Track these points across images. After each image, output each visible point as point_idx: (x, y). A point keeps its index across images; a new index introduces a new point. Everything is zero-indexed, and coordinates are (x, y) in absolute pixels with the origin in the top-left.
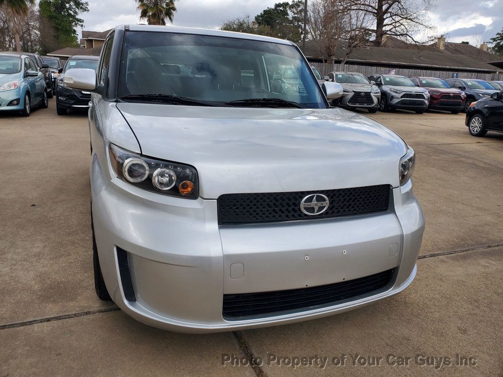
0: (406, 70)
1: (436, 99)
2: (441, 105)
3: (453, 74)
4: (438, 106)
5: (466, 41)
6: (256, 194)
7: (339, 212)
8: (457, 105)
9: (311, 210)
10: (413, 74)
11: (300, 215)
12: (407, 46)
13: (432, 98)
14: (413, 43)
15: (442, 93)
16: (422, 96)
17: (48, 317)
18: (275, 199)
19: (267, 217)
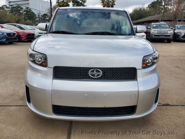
7: (107, 77)
9: (94, 75)
11: (89, 77)
18: (77, 70)
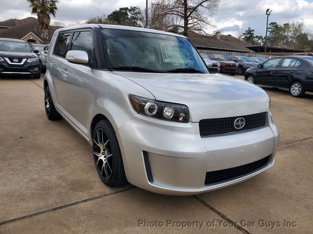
0: (205, 51)
1: (224, 67)
2: (226, 70)
3: (229, 53)
4: (224, 71)
5: (229, 34)
6: (215, 119)
8: (234, 71)
9: (238, 126)
10: (208, 53)
11: (233, 129)
12: (202, 36)
13: (221, 67)
14: (205, 35)
15: (226, 64)
16: (216, 66)
17: (84, 199)
18: (223, 121)
19: (220, 131)
